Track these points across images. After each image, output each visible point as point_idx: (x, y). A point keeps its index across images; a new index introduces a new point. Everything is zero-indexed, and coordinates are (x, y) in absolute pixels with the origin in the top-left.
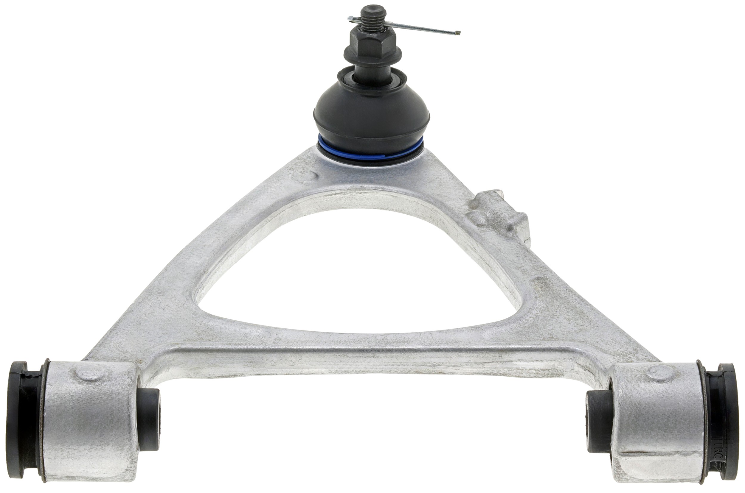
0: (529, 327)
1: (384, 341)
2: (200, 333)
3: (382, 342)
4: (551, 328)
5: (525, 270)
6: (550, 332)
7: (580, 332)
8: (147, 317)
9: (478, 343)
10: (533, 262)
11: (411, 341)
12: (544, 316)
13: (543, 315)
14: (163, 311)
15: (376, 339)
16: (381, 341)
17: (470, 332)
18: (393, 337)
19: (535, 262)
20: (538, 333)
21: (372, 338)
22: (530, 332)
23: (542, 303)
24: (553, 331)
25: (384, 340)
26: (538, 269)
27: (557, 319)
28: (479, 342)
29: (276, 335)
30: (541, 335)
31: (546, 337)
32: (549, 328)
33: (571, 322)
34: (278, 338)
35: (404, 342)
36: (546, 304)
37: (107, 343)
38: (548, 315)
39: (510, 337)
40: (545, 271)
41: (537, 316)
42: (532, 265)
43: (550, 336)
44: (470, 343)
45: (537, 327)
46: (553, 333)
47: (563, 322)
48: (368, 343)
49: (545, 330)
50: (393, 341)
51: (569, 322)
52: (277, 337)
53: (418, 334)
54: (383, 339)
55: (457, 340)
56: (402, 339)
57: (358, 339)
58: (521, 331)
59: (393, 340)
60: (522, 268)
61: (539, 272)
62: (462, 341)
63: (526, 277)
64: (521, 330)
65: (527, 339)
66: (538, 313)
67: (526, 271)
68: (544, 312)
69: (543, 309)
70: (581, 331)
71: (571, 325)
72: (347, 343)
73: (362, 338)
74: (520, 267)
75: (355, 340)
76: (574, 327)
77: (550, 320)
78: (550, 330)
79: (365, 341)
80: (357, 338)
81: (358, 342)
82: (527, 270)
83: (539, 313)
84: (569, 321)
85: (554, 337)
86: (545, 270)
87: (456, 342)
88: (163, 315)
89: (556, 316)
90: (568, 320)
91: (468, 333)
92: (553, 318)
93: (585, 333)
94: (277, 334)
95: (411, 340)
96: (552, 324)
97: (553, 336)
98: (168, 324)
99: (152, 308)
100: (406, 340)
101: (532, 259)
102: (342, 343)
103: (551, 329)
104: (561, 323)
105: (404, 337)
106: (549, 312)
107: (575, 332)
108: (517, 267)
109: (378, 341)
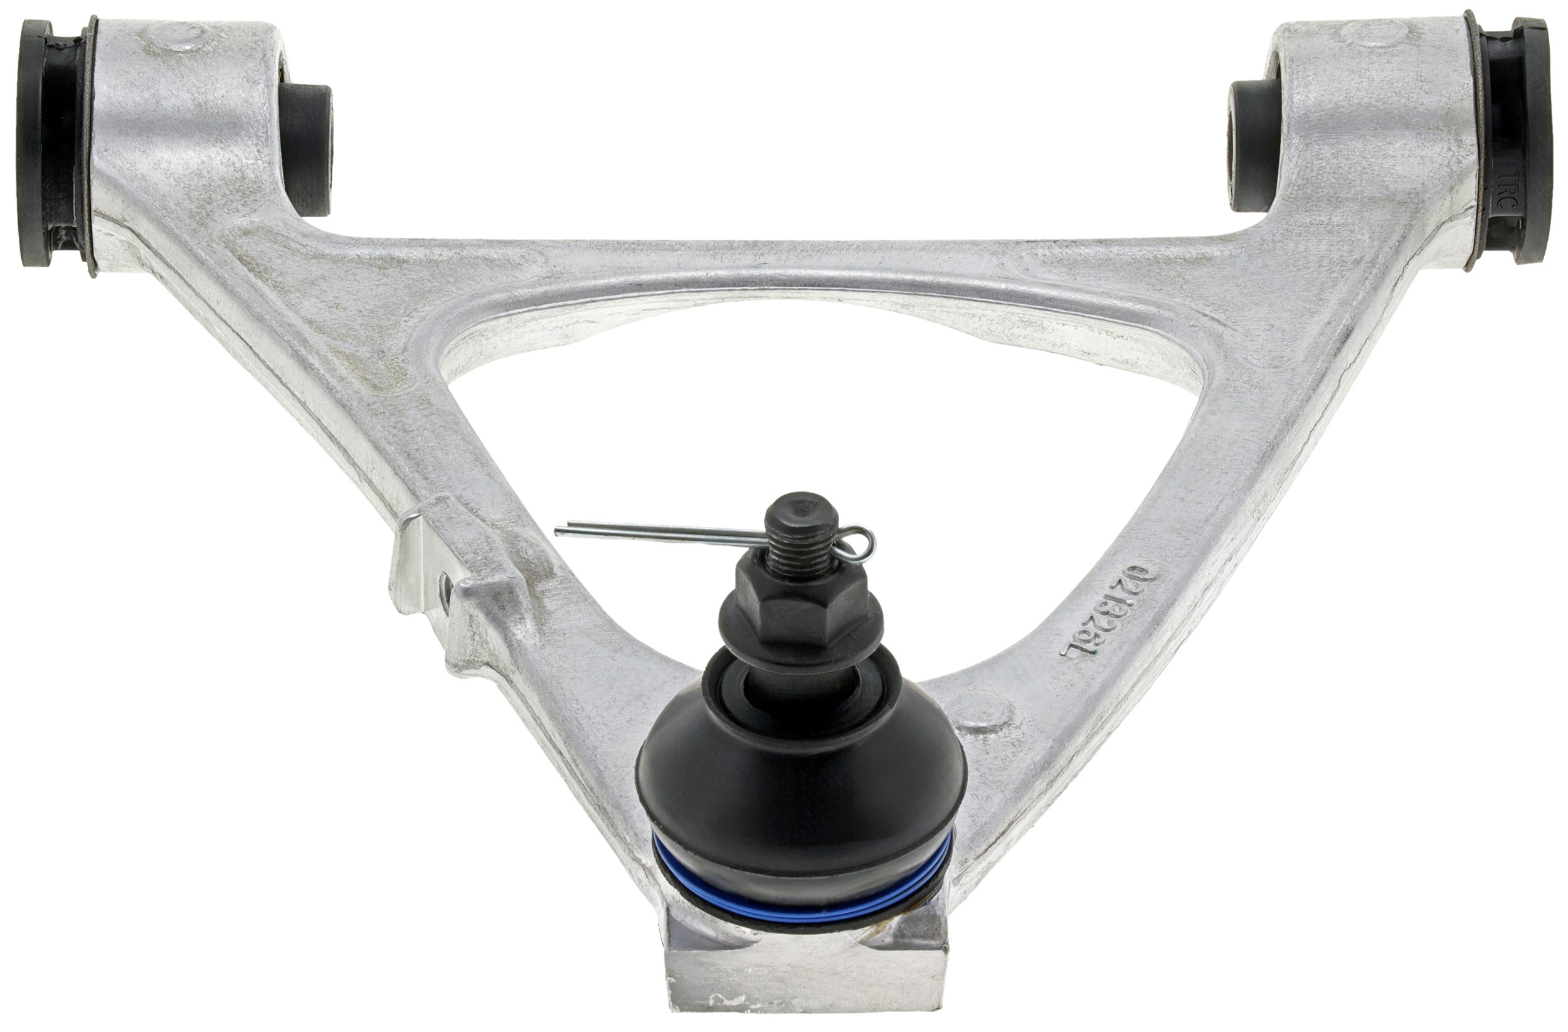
0: (430, 291)
1: (759, 250)
2: (1177, 279)
3: (765, 248)
4: (381, 289)
5: (421, 407)
6: (385, 280)
7: (316, 280)
8: (1306, 308)
9: (549, 244)
10: (399, 426)
11: (699, 250)
12: (394, 315)
13: (395, 318)
14: (1272, 322)
15: (778, 255)
16: (767, 251)
17: (567, 269)
18: (740, 259)
19: (395, 428)
20: (413, 279)
21: (787, 258)
22: (429, 281)
23: (392, 345)
24: (377, 283)
25: (759, 253)
26: (390, 408)
27: (364, 308)
28: (548, 246)
29: (1003, 264)
30: (405, 273)
31: (393, 269)
32: (385, 288)
33: (332, 300)
34: (998, 256)
35: (715, 249)
36: (384, 342)
37: (1379, 234)
38: (383, 317)
39: (475, 271)
40: (374, 403)
41: (408, 315)
42: (403, 419)
43: (385, 271)
44: (568, 246)
45: (412, 291)
46: (377, 279)
47: (350, 301)
48: (795, 247)
49: (394, 284)
50: (740, 251)
51: (337, 301)
52: (1001, 260)
53: (683, 266)
54: (763, 255)
55: (597, 251)
56: (721, 256)
57: (819, 255)
58: (448, 282)
59: (739, 253)
60: (427, 412)
61: (390, 402)
62: (585, 248)
63: (421, 390)
64: (449, 286)
65: (437, 267)
66: (405, 321)
67: (420, 405)
68: (392, 324)
69: (392, 331)
70: (313, 281)
71: (332, 295)
72: (843, 246)
73: (811, 258)
74: (432, 414)
75: (825, 252)
76: (328, 290)
77: (380, 308)
78: (382, 284)
79: (802, 251)
80: (820, 258)
81: (818, 249)
82: (417, 407)
83: (402, 322)
84: (335, 303)
85: (376, 268)
86: (374, 407)
87: (599, 247)
88: (1269, 313)
89: (364, 316)
90: (338, 306)
91: (571, 267)
92: (372, 311)
93: (305, 276)
94: (1001, 266)
95: (699, 252)
96: (377, 298)
97: (378, 270)
98: (1254, 294)
99: (1298, 328)
100: (712, 252)
101: (401, 433)
102: (855, 247)
103: (381, 286)
104: (355, 300)
105: (714, 259)
106: (378, 325)
107: (327, 279)
108: (440, 416)
109: (774, 252)
